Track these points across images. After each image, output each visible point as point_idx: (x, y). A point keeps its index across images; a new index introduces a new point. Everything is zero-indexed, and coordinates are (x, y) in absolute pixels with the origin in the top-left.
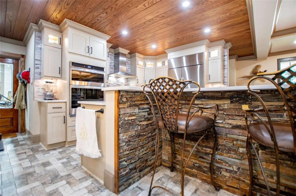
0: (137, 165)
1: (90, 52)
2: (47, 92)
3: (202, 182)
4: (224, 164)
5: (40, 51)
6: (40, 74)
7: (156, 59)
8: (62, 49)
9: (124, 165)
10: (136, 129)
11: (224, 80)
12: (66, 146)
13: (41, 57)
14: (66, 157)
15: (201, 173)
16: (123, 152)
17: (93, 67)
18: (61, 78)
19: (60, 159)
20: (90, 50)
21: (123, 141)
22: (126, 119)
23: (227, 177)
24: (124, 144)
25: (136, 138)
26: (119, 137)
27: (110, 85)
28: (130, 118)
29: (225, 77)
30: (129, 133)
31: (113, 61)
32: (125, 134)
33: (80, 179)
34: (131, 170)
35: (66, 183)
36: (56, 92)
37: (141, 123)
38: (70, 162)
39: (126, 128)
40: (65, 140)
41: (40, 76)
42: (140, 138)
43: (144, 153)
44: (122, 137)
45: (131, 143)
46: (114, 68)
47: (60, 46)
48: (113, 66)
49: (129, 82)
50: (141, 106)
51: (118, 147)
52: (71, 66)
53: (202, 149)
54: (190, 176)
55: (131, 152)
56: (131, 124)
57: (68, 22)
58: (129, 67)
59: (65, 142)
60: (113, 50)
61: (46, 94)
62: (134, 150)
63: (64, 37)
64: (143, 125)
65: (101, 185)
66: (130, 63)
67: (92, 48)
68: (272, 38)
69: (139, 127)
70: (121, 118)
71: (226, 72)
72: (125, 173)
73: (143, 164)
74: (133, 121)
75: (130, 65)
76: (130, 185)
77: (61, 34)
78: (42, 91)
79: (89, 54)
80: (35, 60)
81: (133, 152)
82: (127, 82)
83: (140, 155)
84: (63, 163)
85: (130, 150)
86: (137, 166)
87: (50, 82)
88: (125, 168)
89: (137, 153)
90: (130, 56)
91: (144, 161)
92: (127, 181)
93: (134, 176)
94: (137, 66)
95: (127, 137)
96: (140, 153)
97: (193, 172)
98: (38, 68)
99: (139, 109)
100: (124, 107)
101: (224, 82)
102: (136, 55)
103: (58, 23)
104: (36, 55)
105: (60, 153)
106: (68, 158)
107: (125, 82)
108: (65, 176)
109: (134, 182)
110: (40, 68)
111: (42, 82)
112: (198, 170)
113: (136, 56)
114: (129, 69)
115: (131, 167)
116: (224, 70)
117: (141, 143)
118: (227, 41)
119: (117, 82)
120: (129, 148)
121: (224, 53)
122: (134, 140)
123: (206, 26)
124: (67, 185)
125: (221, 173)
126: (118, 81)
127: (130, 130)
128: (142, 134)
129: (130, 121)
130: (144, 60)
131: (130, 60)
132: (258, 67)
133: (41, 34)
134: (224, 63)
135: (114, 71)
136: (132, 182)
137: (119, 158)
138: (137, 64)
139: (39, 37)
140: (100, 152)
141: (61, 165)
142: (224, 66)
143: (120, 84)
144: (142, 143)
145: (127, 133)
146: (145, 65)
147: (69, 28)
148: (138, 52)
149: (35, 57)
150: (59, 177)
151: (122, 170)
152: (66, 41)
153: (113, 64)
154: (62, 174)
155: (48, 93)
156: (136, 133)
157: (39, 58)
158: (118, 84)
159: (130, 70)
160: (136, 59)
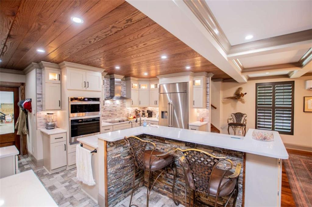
0: (123, 188)
1: (87, 86)
2: (48, 122)
3: (169, 199)
4: (182, 187)
5: (41, 86)
6: (41, 106)
7: (150, 81)
8: (61, 84)
9: (112, 190)
10: (121, 163)
11: (207, 105)
12: (67, 169)
13: (42, 92)
14: (68, 180)
15: (169, 192)
16: (111, 181)
17: (89, 99)
18: (61, 109)
19: (63, 183)
20: (86, 84)
21: (111, 174)
22: (113, 157)
23: (184, 196)
24: (112, 175)
25: (121, 169)
26: (108, 171)
27: (106, 108)
28: (116, 156)
29: (207, 102)
30: (116, 167)
31: (109, 86)
32: (112, 168)
33: (80, 200)
34: (118, 192)
35: (70, 204)
36: (56, 120)
37: (125, 158)
38: (72, 185)
39: (113, 164)
40: (66, 165)
41: (42, 108)
42: (124, 169)
43: (128, 179)
44: (110, 171)
45: (117, 174)
46: (110, 92)
47: (59, 82)
48: (109, 90)
49: (124, 103)
50: (125, 145)
51: (107, 178)
52: (70, 101)
53: (169, 176)
54: (162, 195)
55: (117, 180)
56: (117, 160)
57: (66, 63)
58: (125, 89)
59: (66, 166)
60: (108, 76)
61: (48, 124)
62: (120, 179)
63: (63, 73)
64: (127, 159)
65: (96, 205)
66: (125, 85)
67: (88, 82)
68: (243, 73)
69: (124, 161)
70: (109, 158)
71: (208, 98)
72: (112, 196)
73: (128, 187)
74: (118, 158)
75: (125, 87)
76: (117, 203)
77: (60, 70)
78: (44, 121)
79: (86, 88)
80: (36, 94)
81: (119, 180)
82: (122, 103)
83: (124, 181)
84: (66, 187)
85: (117, 179)
86: (122, 190)
87: (51, 114)
88: (113, 192)
89: (122, 180)
90: (126, 79)
91: (128, 185)
92: (114, 201)
93: (120, 197)
94: (132, 89)
95: (114, 170)
96: (125, 179)
97: (164, 191)
98: (40, 101)
99: (123, 148)
100: (112, 149)
101: (207, 107)
102: (130, 78)
103: (58, 63)
104: (37, 90)
105: (63, 176)
106: (70, 182)
107: (121, 104)
108: (69, 198)
109: (120, 201)
110: (41, 101)
111: (44, 113)
112: (167, 190)
113: (130, 80)
114: (125, 90)
115: (117, 190)
116: (207, 96)
117: (125, 172)
118: (208, 72)
119: (112, 105)
120: (115, 178)
121: (207, 81)
122: (120, 171)
123: (186, 65)
124: (71, 205)
125: (180, 193)
126: (114, 103)
127: (116, 165)
128: (127, 165)
129: (116, 159)
130: (139, 82)
131: (125, 82)
132: (240, 89)
133: (42, 71)
134: (207, 90)
135: (110, 95)
136: (119, 201)
137: (107, 186)
138: (132, 87)
139: (40, 73)
140: (95, 181)
141: (65, 188)
142: (207, 92)
143: (116, 106)
144: (127, 172)
145: (114, 168)
146: (139, 86)
147: (67, 68)
148: (132, 77)
149: (37, 92)
150: (64, 199)
151: (110, 194)
152: (65, 77)
153: (109, 89)
154: (66, 197)
155: (50, 124)
156: (122, 166)
157: (40, 93)
158: (114, 107)
159: (125, 92)
160: (130, 82)
